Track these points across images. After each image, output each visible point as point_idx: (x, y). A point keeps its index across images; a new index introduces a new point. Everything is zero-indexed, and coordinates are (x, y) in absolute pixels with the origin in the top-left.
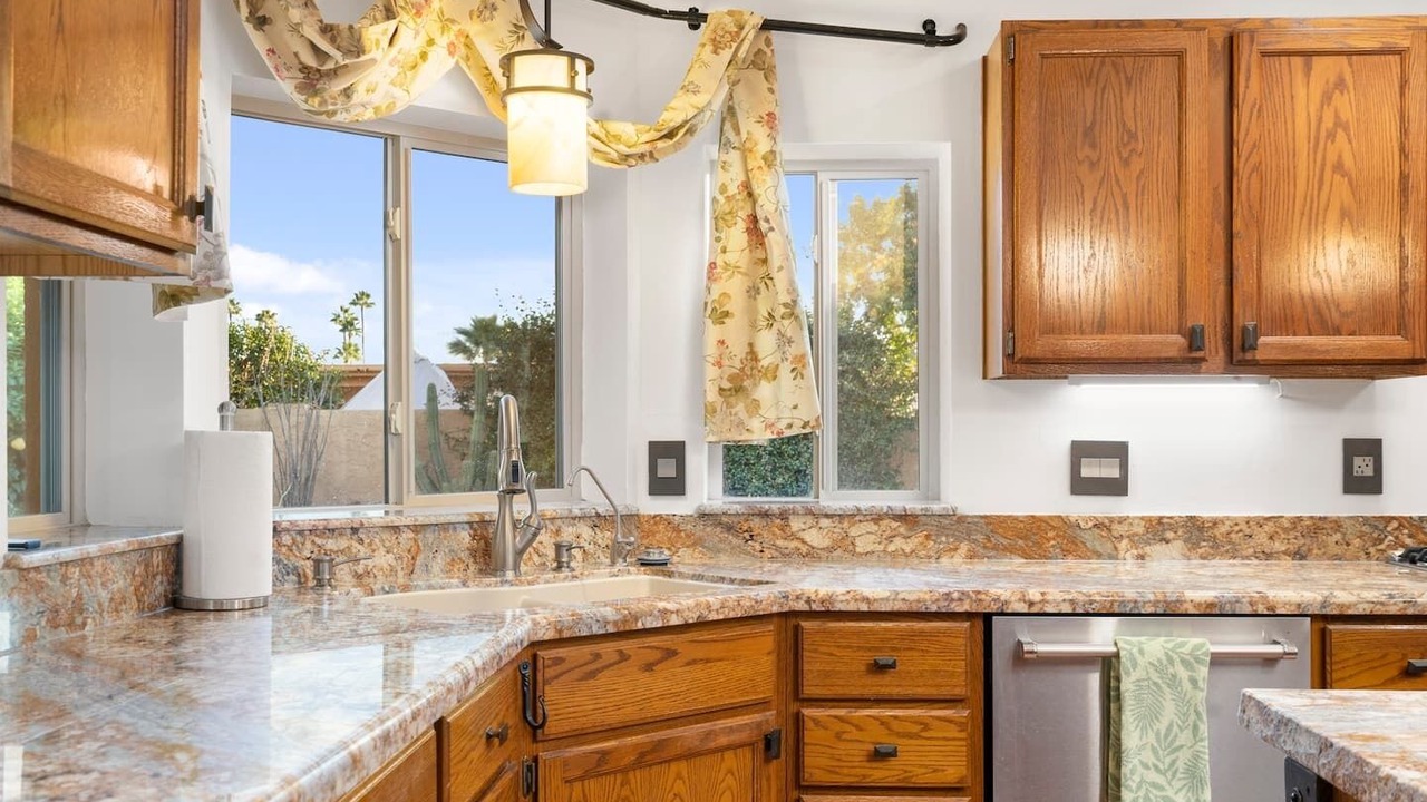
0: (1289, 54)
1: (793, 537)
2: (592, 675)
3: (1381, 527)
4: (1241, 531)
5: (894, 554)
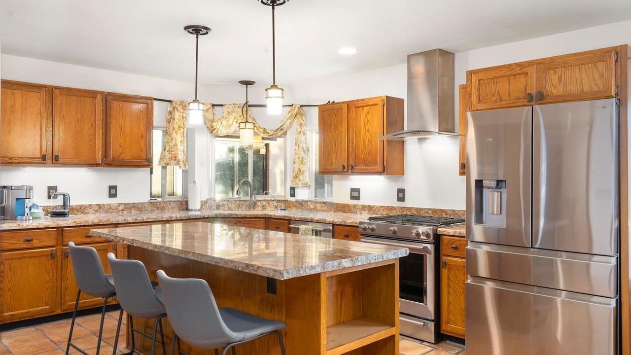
0: (360, 107)
3: (403, 209)
4: (377, 209)
5: (322, 210)
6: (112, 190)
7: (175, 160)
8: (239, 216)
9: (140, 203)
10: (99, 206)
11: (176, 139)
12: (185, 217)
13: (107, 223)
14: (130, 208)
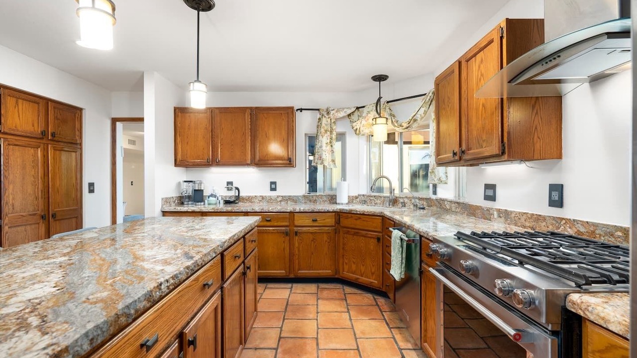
0: (472, 57)
1: (445, 206)
2: (347, 218)
3: (559, 222)
4: (517, 217)
5: (456, 212)
6: (272, 185)
7: (320, 159)
8: (358, 213)
9: (295, 196)
10: (263, 198)
11: (321, 141)
12: (309, 210)
13: (238, 211)
14: (287, 200)
